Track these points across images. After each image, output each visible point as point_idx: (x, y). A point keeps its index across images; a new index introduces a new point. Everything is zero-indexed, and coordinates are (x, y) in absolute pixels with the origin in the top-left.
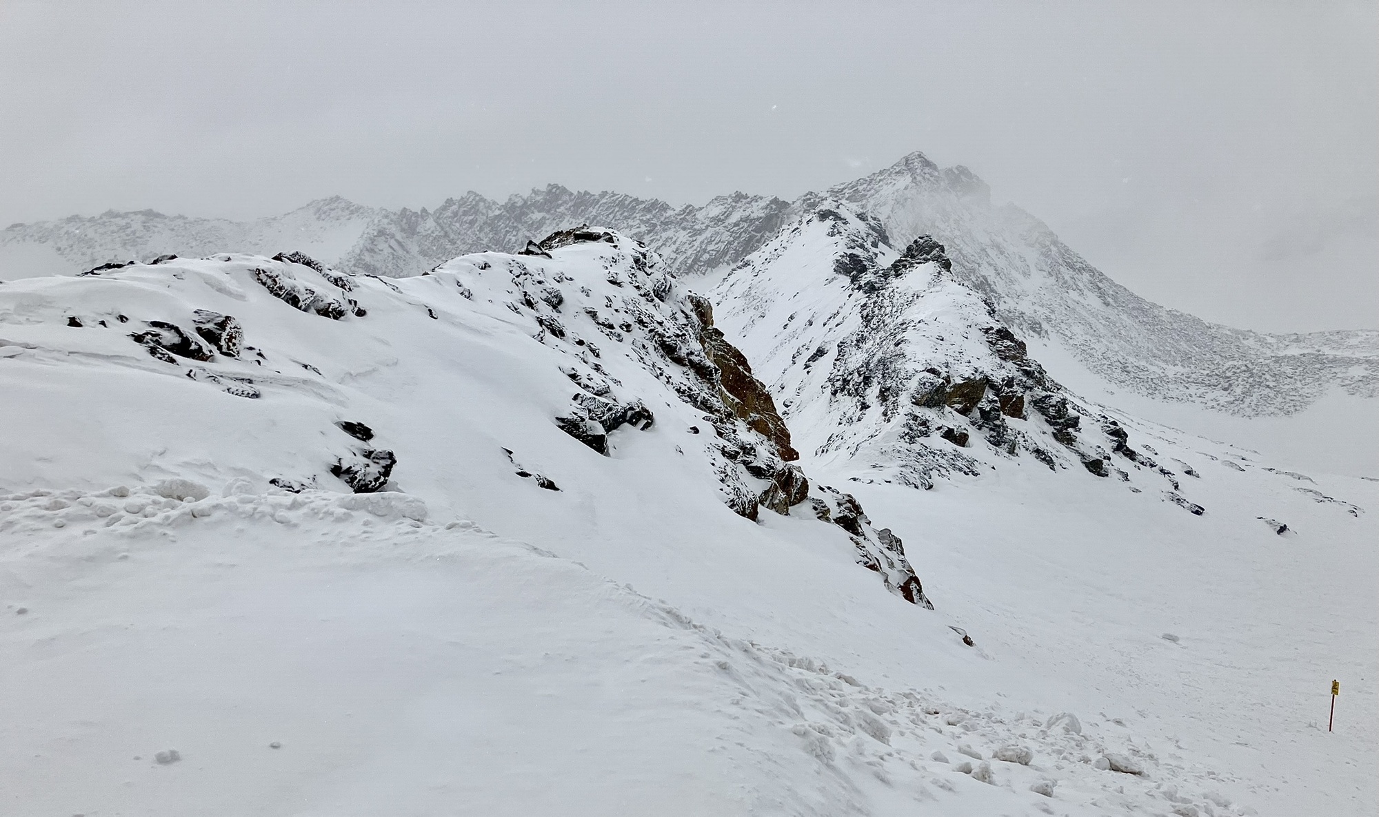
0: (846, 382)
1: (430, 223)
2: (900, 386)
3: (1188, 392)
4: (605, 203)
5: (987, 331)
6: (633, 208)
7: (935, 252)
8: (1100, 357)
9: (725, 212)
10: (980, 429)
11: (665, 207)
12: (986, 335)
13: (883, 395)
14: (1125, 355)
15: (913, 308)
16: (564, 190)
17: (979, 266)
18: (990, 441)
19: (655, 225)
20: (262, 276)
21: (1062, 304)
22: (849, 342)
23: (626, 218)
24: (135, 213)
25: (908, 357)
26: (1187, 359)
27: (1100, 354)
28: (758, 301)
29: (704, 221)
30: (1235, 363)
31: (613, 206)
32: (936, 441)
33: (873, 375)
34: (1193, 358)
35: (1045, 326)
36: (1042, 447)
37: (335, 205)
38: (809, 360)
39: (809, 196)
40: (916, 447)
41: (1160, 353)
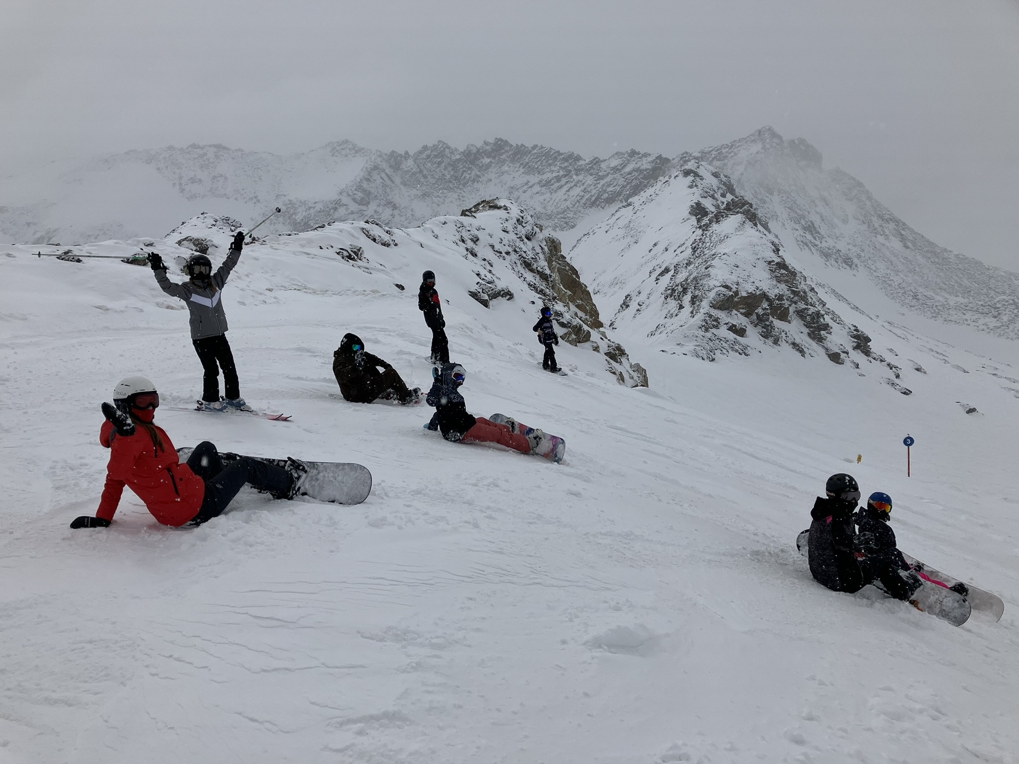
0: (673, 290)
1: (410, 162)
2: (704, 295)
3: (964, 317)
4: (535, 153)
5: (770, 263)
6: (556, 158)
7: (745, 207)
8: (897, 287)
9: (622, 164)
10: (755, 327)
11: (578, 158)
12: (769, 266)
13: (693, 301)
14: (917, 287)
15: (723, 245)
16: (506, 143)
17: (808, 214)
18: (761, 335)
19: (570, 171)
20: (364, 230)
21: (871, 245)
22: (682, 265)
23: (550, 165)
24: (210, 146)
25: (711, 277)
26: (967, 292)
27: (896, 284)
28: (634, 231)
29: (606, 169)
30: (1005, 297)
31: (542, 156)
32: (723, 332)
33: (689, 288)
34: (972, 292)
35: (855, 260)
36: (797, 341)
37: (345, 146)
38: (659, 275)
39: (685, 155)
40: (709, 335)
41: (945, 287)
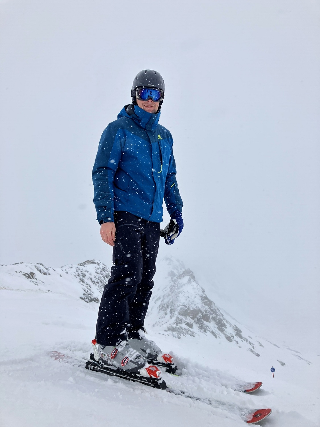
2: (176, 309)
7: (191, 273)
10: (197, 324)
12: (201, 298)
13: (171, 311)
15: (183, 288)
18: (199, 328)
22: (166, 296)
25: (178, 301)
32: (184, 326)
33: (169, 305)
36: (214, 331)
40: (178, 327)
